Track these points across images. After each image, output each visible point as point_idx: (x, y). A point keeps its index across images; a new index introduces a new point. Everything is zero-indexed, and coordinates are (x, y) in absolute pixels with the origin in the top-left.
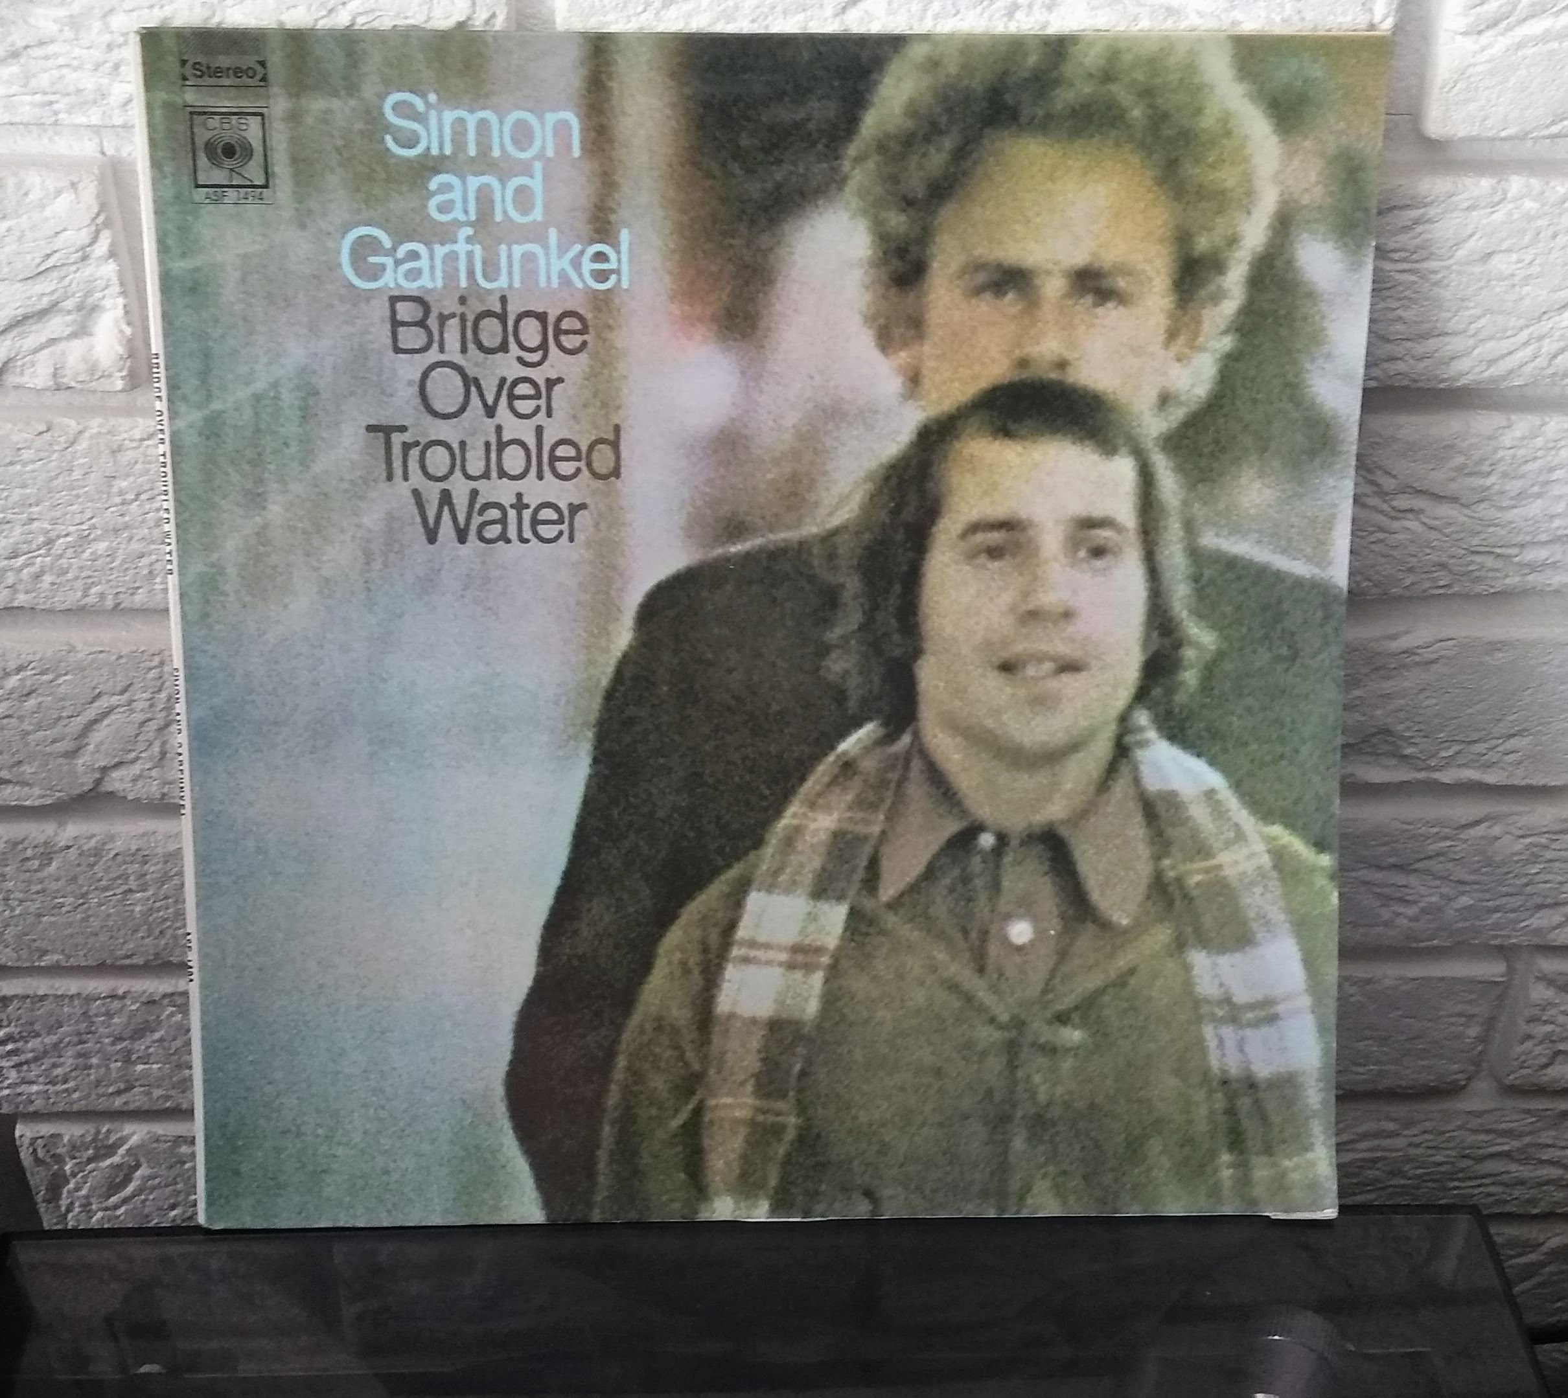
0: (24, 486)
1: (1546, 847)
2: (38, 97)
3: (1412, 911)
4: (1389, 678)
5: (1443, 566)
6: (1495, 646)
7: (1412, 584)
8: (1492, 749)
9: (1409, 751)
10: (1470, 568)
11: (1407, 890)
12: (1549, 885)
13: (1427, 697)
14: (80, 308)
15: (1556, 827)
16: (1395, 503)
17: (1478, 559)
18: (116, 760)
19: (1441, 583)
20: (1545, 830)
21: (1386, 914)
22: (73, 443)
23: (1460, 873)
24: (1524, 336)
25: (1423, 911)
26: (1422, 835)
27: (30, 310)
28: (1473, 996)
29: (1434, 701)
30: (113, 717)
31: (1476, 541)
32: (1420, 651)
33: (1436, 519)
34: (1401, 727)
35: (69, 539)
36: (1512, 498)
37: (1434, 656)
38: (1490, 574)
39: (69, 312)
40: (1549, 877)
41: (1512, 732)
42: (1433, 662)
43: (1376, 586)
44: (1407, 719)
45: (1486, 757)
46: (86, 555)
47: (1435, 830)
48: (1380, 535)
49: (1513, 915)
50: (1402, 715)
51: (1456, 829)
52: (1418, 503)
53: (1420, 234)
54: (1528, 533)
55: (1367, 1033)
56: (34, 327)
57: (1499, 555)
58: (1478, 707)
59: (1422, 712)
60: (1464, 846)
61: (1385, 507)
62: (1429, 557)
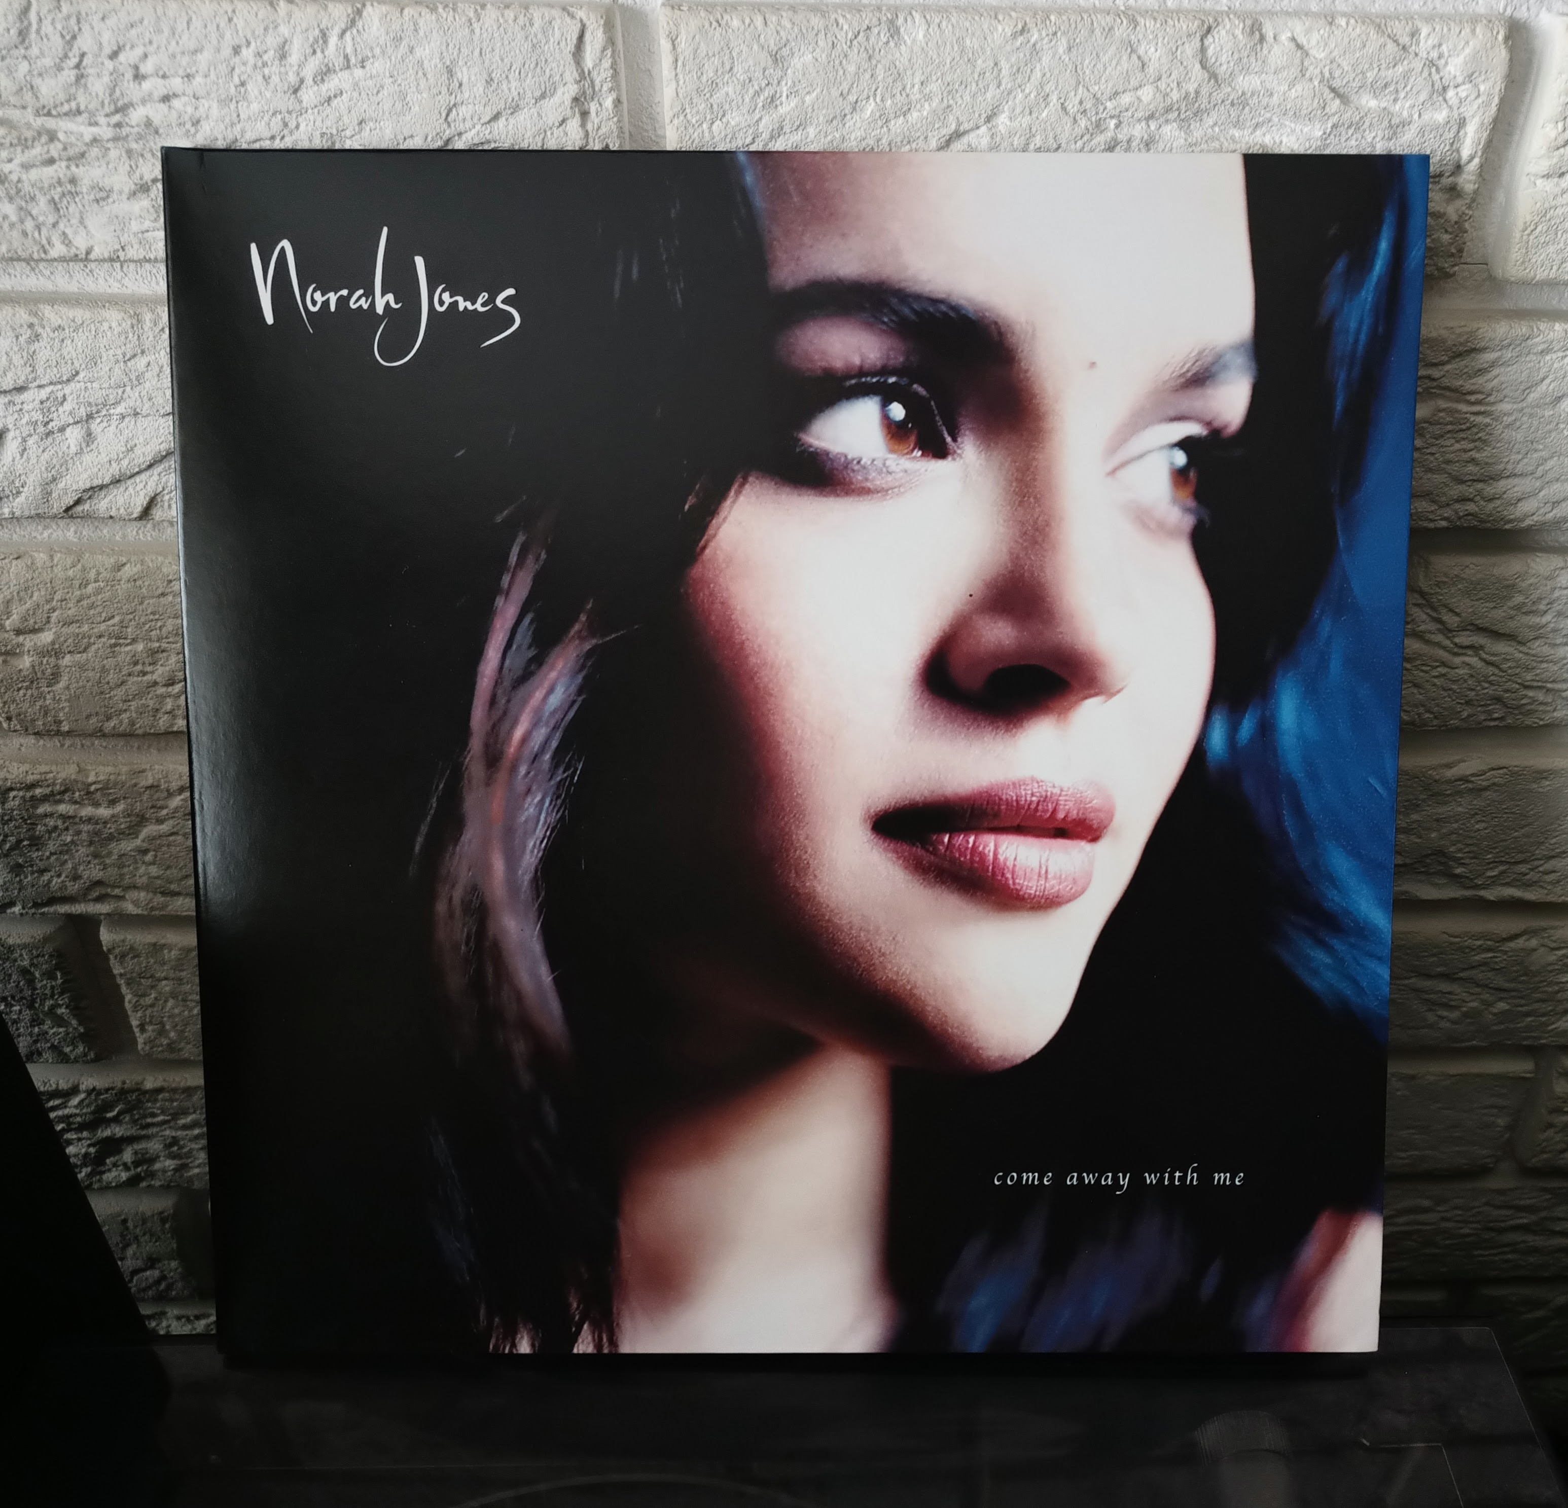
3: (1455, 1015)
4: (1444, 803)
5: (1498, 700)
7: (1469, 716)
8: (1532, 870)
9: (1457, 871)
10: (1525, 701)
11: (1454, 997)
13: (1478, 822)
16: (1457, 640)
17: (1532, 694)
19: (1496, 715)
21: (1432, 1018)
23: (1500, 982)
25: (1465, 1015)
26: (1468, 948)
28: (1504, 1090)
29: (1485, 825)
31: (1530, 677)
32: (1473, 779)
33: (1494, 655)
34: (1453, 849)
37: (1486, 784)
38: (1542, 708)
41: (1552, 854)
42: (1486, 789)
43: (1436, 717)
44: (1459, 842)
45: (1528, 877)
47: (1480, 942)
48: (1443, 670)
49: (1544, 1019)
50: (1454, 838)
52: (1478, 640)
53: (1496, 376)
57: (1549, 690)
58: (1523, 831)
59: (1473, 835)
60: (1505, 957)
61: (1447, 643)
62: (1486, 691)
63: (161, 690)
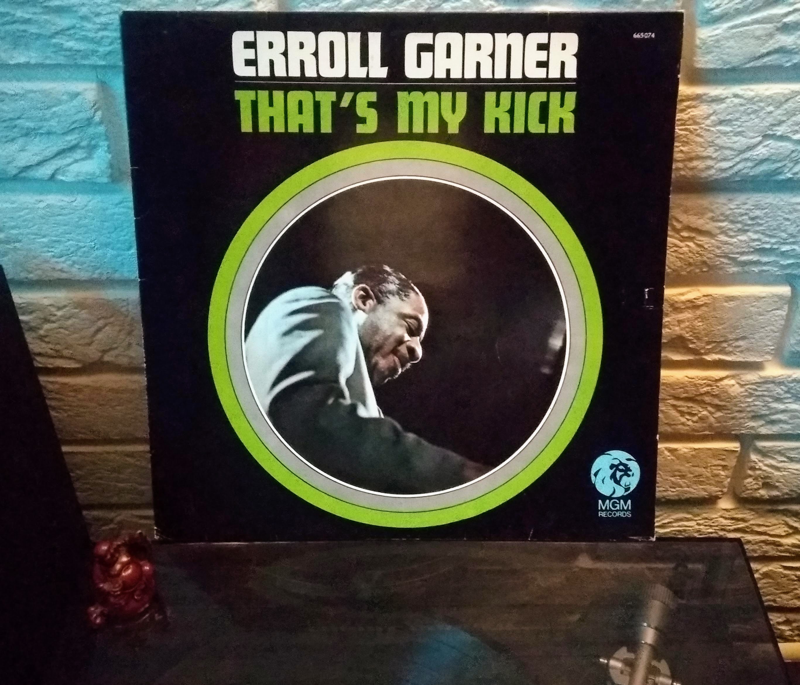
0: (65, 225)
1: (756, 390)
2: (68, 53)
3: (695, 418)
4: (681, 312)
5: (704, 263)
6: (730, 299)
7: (691, 271)
8: (729, 345)
9: (691, 346)
10: (718, 263)
11: (694, 409)
12: (756, 407)
13: (699, 322)
14: (88, 146)
15: (759, 381)
16: (682, 234)
17: (721, 259)
18: (108, 348)
19: (704, 270)
20: (754, 382)
21: (683, 420)
22: (86, 206)
23: (716, 401)
24: (737, 159)
25: (700, 418)
26: (699, 384)
27: (65, 147)
28: (724, 457)
29: (703, 323)
30: (107, 328)
31: (719, 252)
32: (695, 301)
33: (700, 241)
34: (687, 335)
35: (84, 249)
36: (735, 232)
37: (702, 303)
38: (727, 266)
39: (83, 148)
40: (756, 403)
41: (738, 337)
42: (702, 305)
44: (691, 331)
45: (727, 349)
46: (93, 256)
47: (705, 381)
48: (676, 249)
49: (742, 421)
50: (687, 329)
51: (714, 381)
52: (693, 235)
53: (690, 112)
54: (743, 247)
55: (677, 473)
56: (68, 155)
57: (730, 258)
58: (723, 326)
59: (697, 328)
60: (718, 389)
61: (677, 236)
62: (697, 258)
63: (57, 260)
